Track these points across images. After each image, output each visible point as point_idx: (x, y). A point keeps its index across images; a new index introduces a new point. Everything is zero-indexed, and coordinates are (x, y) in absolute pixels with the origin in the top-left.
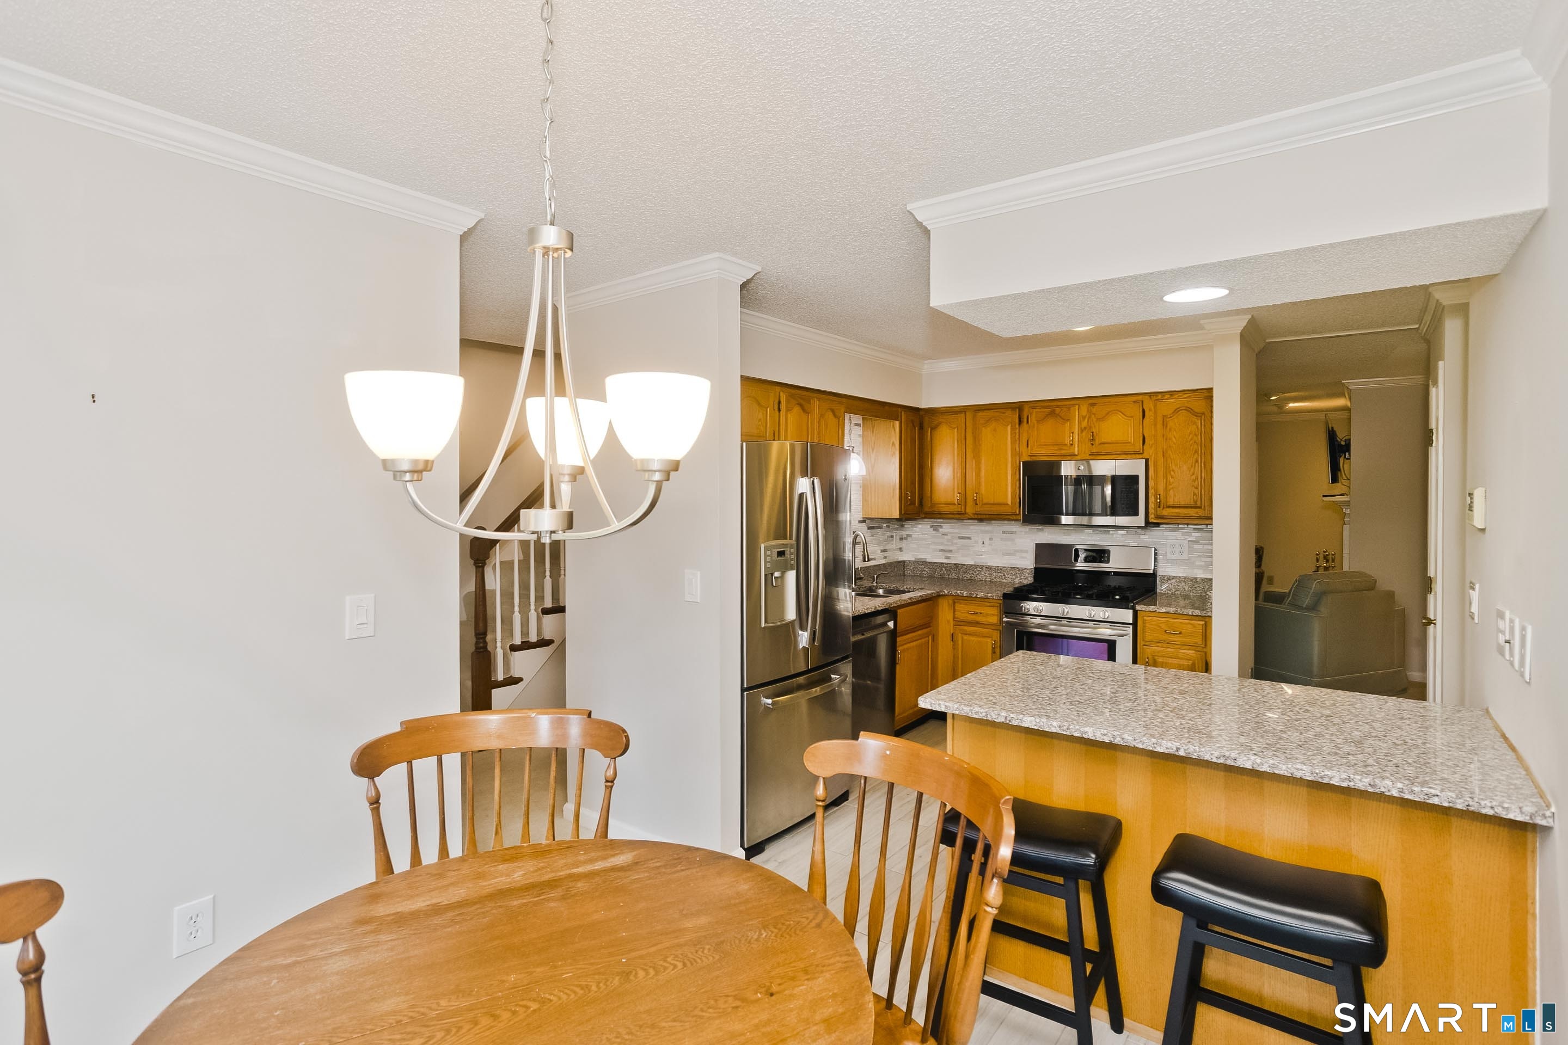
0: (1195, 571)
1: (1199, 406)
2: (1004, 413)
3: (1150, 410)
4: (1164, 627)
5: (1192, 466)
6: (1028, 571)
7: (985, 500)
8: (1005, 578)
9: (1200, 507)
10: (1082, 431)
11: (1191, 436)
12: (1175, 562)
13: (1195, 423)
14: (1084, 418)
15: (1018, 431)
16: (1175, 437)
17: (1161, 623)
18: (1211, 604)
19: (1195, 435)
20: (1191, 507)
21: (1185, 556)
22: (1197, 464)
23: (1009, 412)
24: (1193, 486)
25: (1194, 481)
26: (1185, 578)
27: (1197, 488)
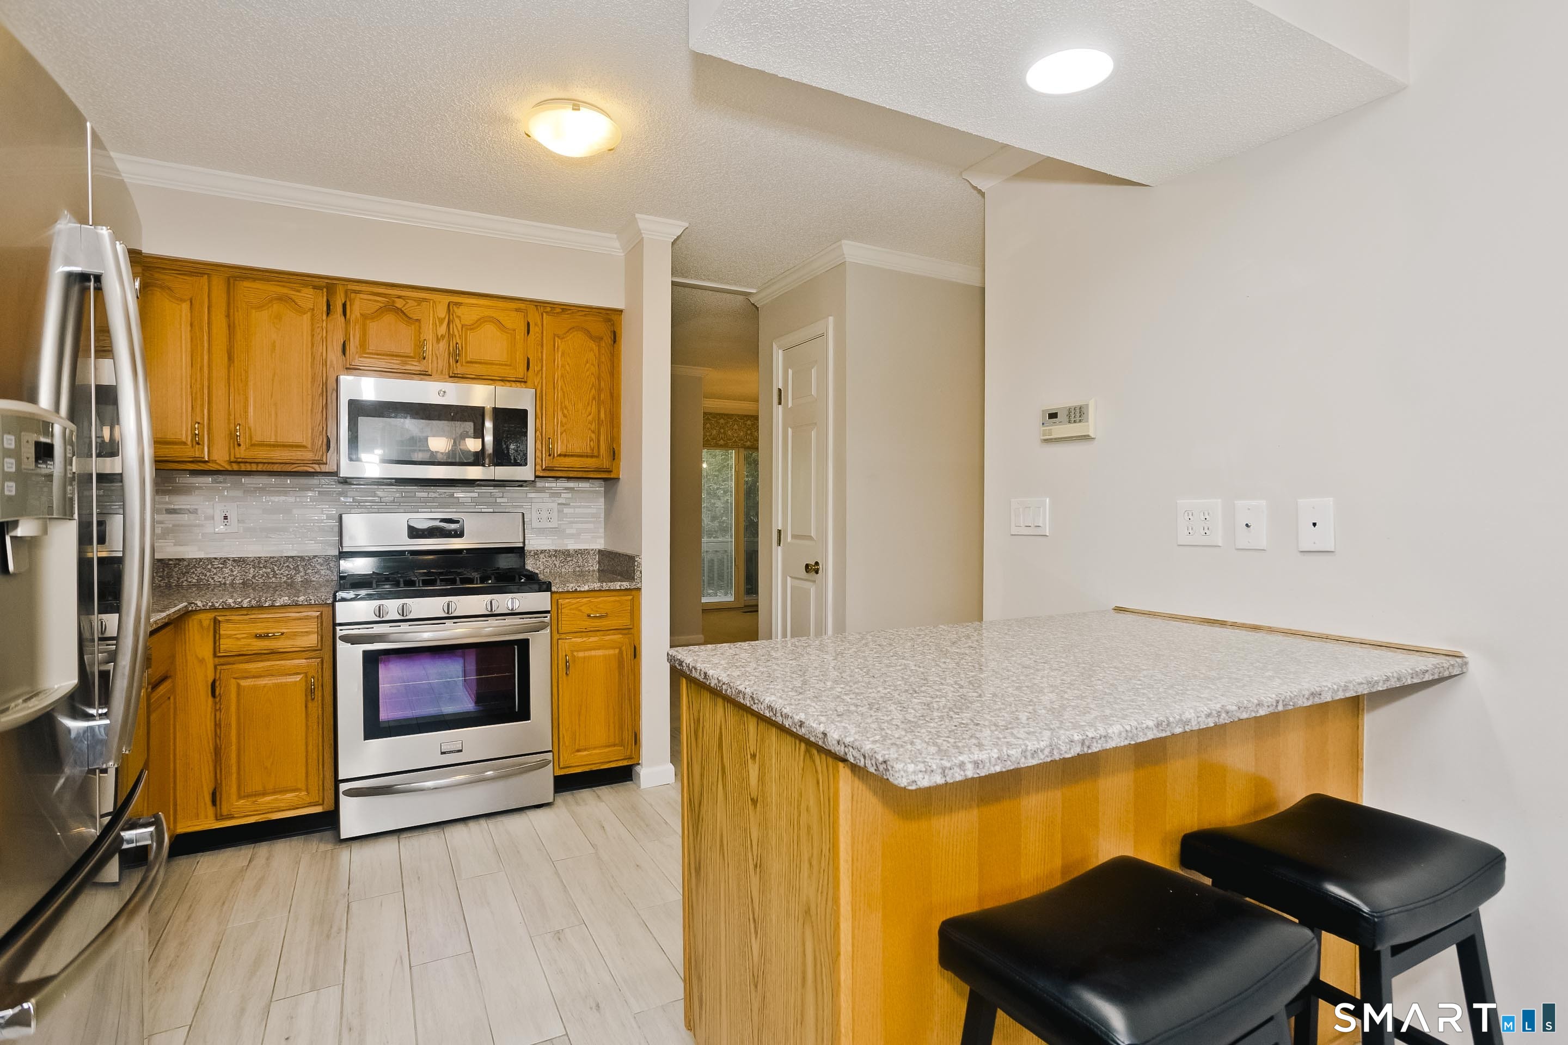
0: (566, 541)
1: (599, 328)
2: (299, 291)
3: (536, 325)
4: (586, 610)
5: (588, 404)
6: (320, 560)
7: (257, 438)
8: (275, 575)
9: (597, 457)
10: (438, 340)
11: (588, 365)
12: (541, 531)
13: (592, 350)
14: (441, 321)
15: (324, 324)
16: (568, 364)
17: (581, 606)
18: (641, 572)
19: (592, 364)
20: (587, 456)
21: (554, 524)
22: (594, 401)
23: (308, 292)
24: (590, 429)
25: (591, 423)
26: (556, 551)
27: (593, 432)
